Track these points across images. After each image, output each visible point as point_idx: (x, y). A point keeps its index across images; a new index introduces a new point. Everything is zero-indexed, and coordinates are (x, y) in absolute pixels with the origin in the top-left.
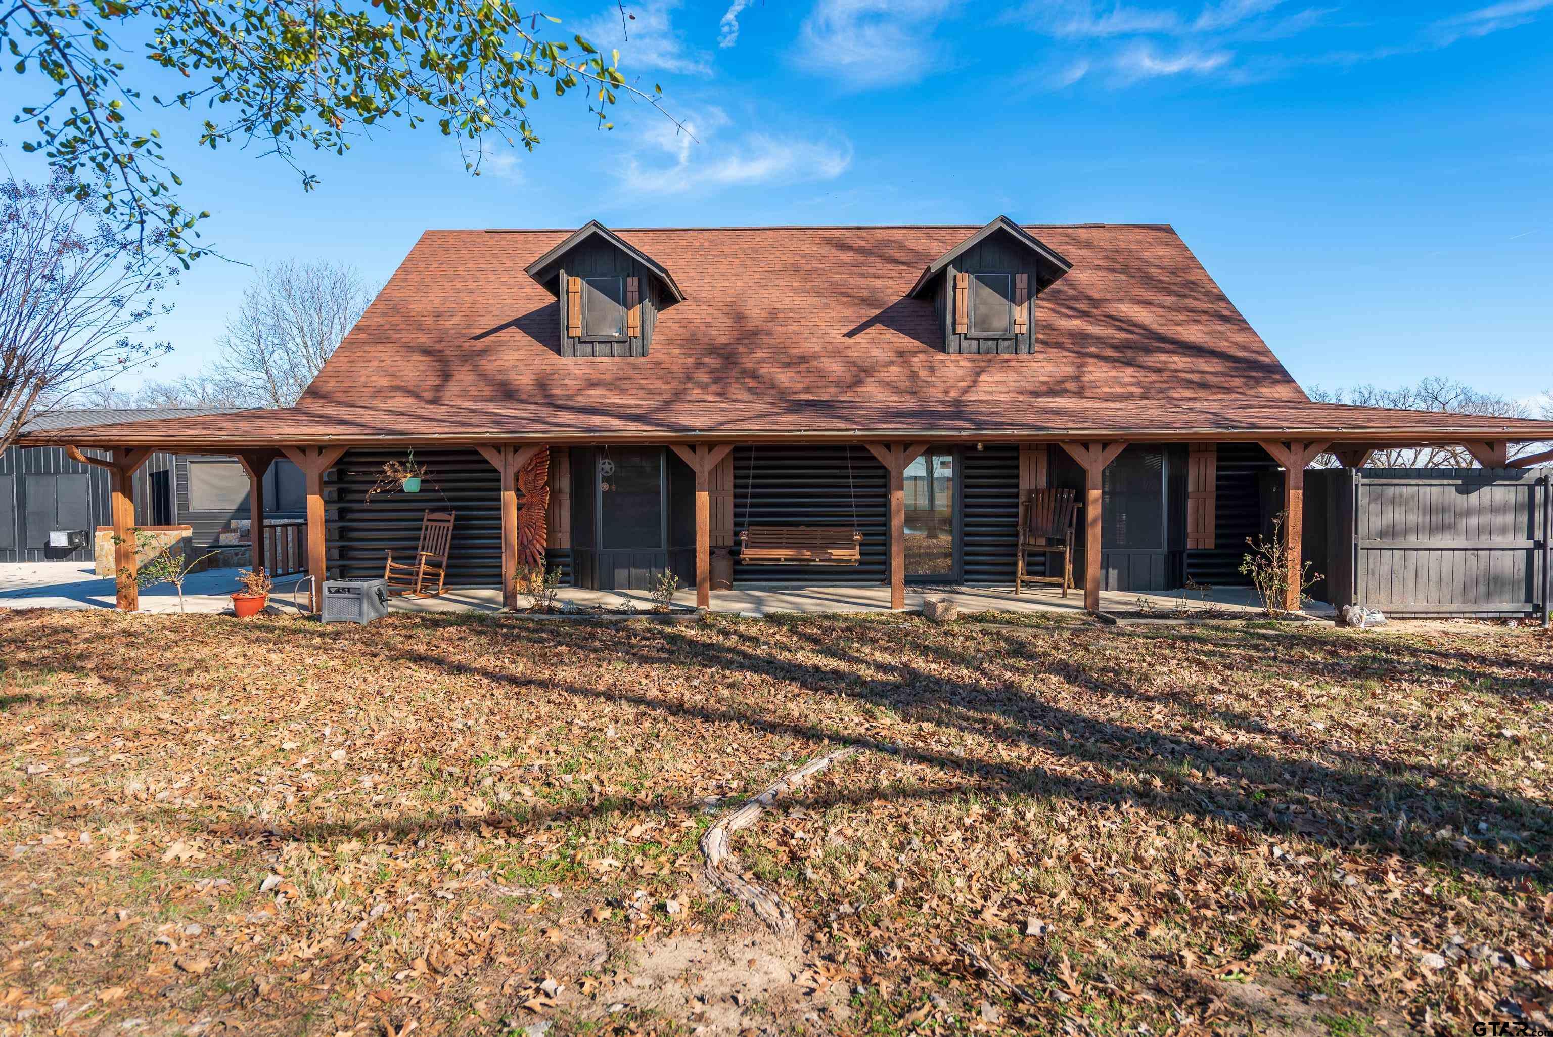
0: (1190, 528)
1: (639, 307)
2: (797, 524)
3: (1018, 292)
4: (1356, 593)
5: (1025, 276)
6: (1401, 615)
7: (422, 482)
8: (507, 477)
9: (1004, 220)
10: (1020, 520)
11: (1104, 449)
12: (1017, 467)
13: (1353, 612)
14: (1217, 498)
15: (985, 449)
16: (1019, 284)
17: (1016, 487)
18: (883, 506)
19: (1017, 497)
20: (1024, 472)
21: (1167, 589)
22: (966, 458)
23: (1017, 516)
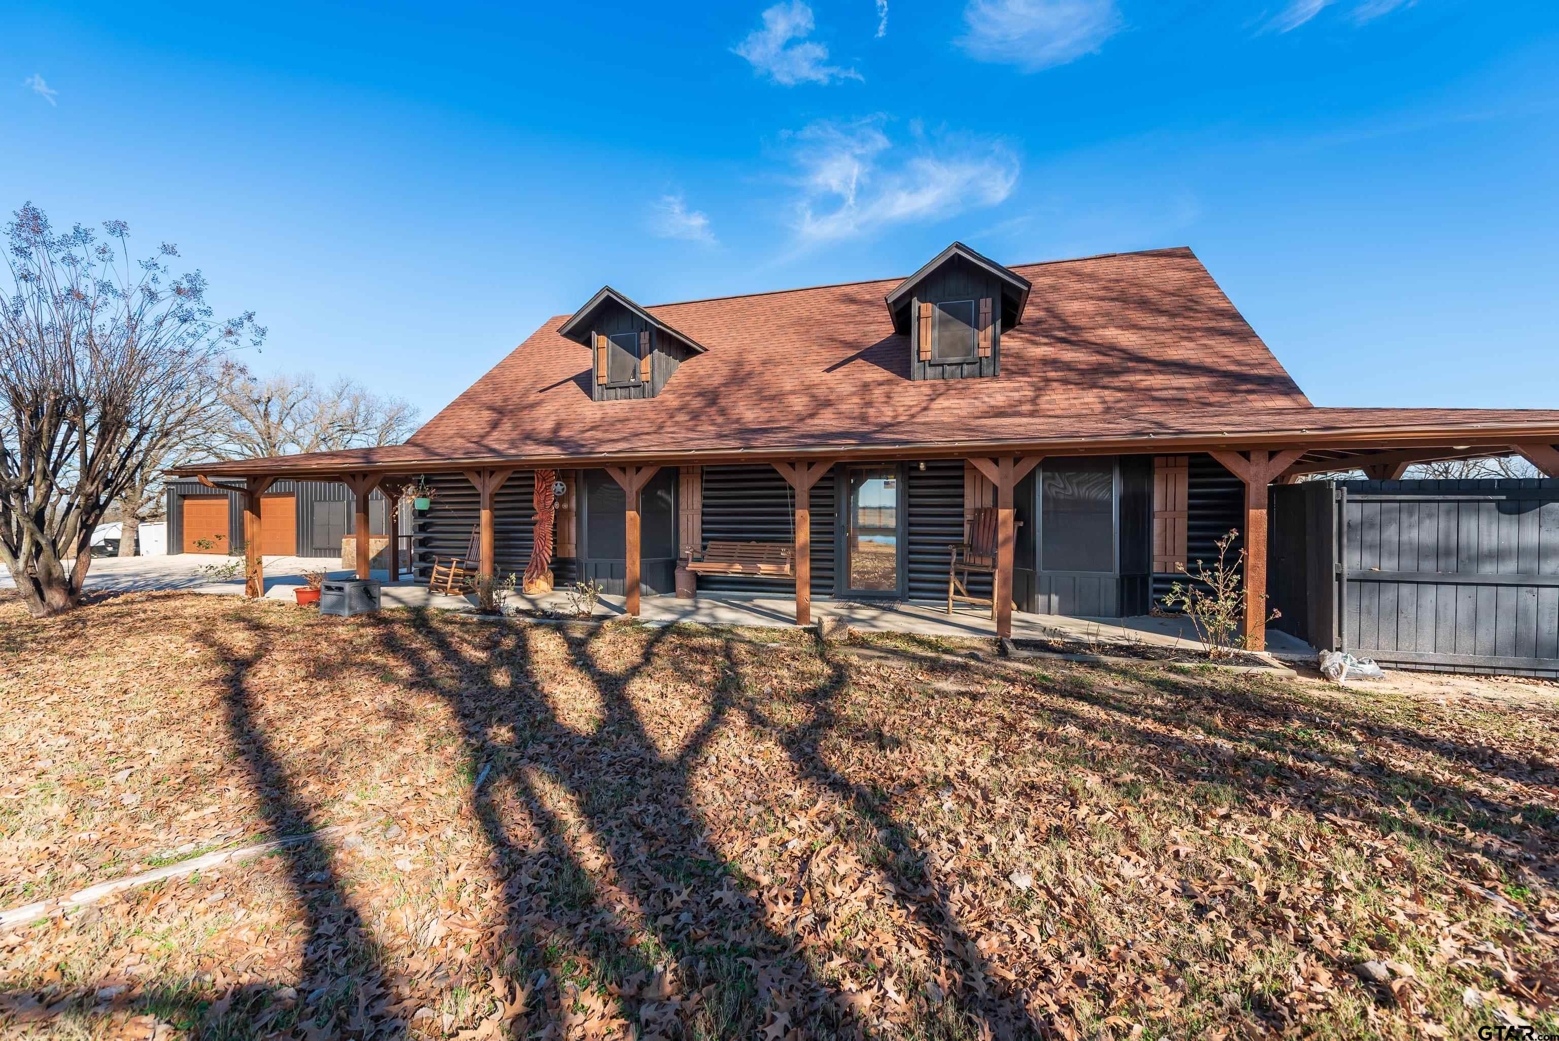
0: (1156, 550)
1: (649, 357)
2: (749, 540)
3: (982, 317)
4: (1340, 634)
5: (989, 300)
6: (1413, 667)
7: (431, 503)
8: (485, 499)
9: (959, 246)
10: (966, 539)
11: (1015, 463)
12: (962, 487)
13: (1331, 660)
14: (1190, 518)
15: (928, 468)
16: (983, 309)
17: (962, 506)
18: (832, 524)
19: (962, 515)
20: (968, 491)
21: (1122, 615)
22: (911, 478)
23: (962, 535)
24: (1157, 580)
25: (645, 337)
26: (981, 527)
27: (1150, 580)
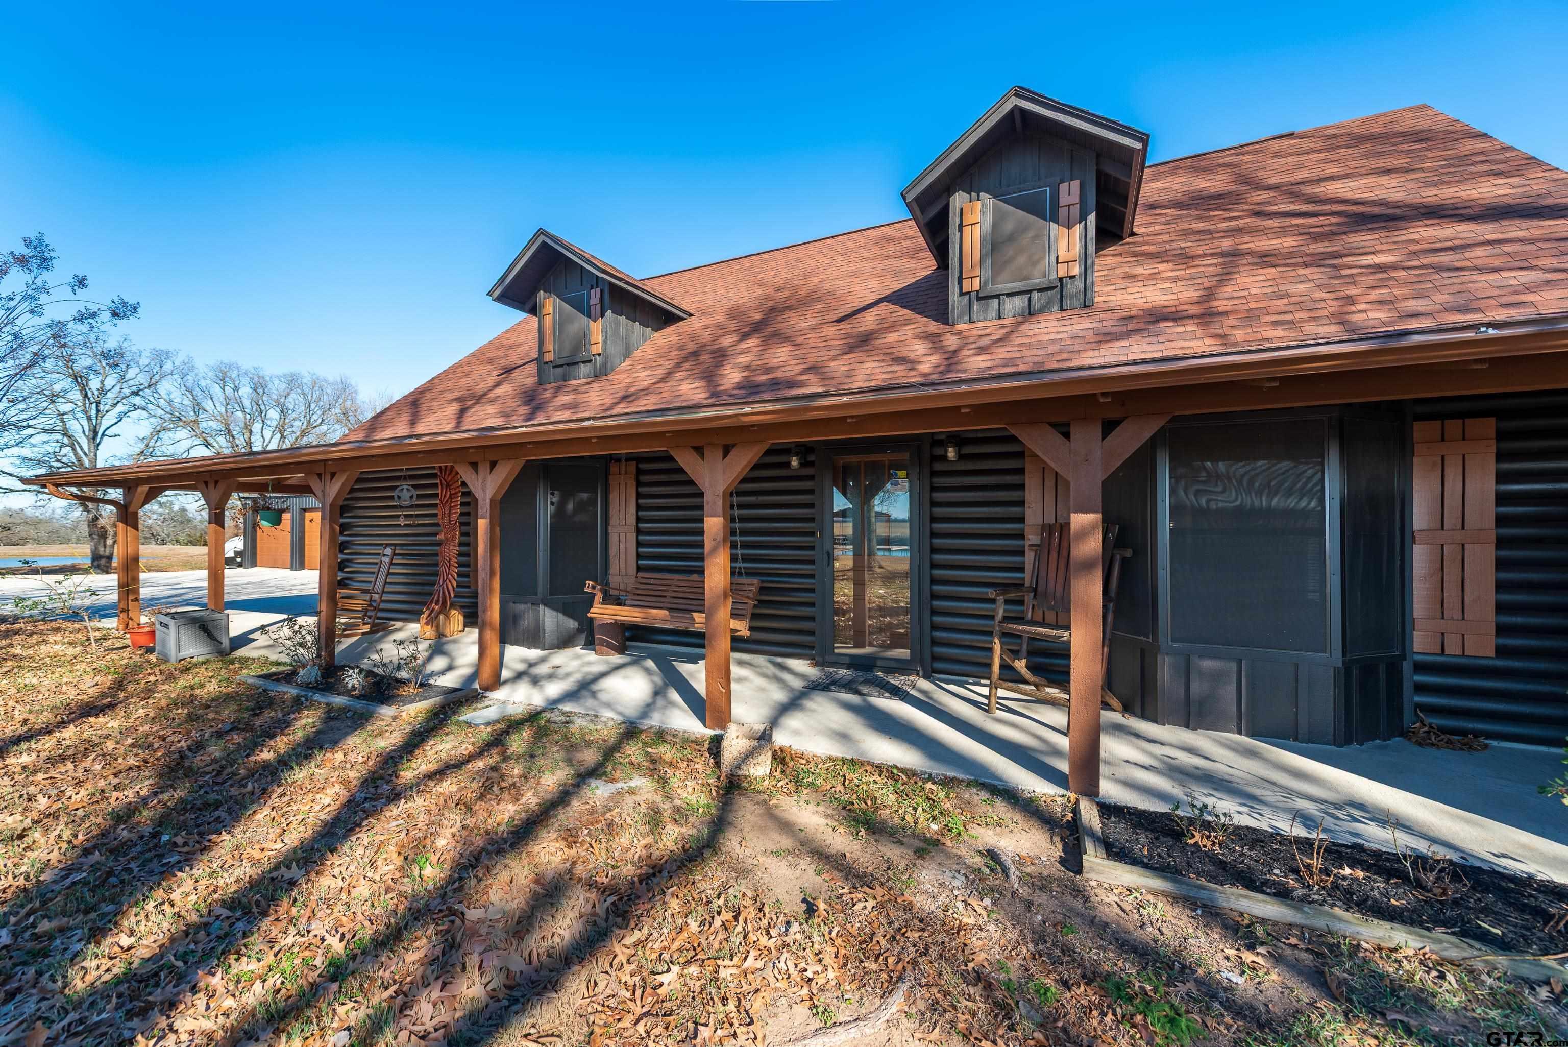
0: (1420, 609)
1: (601, 319)
3: (1063, 212)
5: (1075, 185)
9: (1021, 92)
10: (1027, 577)
11: (1106, 432)
12: (1022, 487)
14: (1501, 543)
15: (961, 457)
16: (1064, 200)
17: (1022, 520)
18: (812, 548)
19: (1022, 536)
20: (1032, 495)
21: (1348, 741)
22: (934, 473)
23: (1021, 569)
24: (1420, 667)
25: (595, 296)
26: (1054, 555)
27: (1407, 666)
